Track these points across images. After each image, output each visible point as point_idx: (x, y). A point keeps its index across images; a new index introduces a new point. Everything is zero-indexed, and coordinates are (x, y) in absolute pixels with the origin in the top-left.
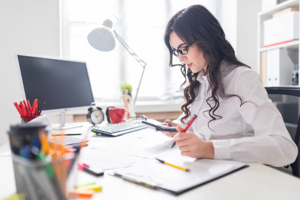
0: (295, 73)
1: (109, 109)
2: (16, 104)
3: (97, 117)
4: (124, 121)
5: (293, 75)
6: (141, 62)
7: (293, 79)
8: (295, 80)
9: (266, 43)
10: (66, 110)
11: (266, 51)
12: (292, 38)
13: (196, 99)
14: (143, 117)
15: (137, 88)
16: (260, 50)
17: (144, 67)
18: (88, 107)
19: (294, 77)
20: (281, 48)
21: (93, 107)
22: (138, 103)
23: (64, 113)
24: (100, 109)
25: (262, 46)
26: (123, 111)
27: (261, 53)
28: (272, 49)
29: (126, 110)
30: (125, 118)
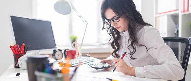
0: (176, 30)
1: (67, 50)
2: (11, 46)
3: (59, 55)
4: (76, 58)
5: (175, 31)
6: (85, 22)
7: (175, 34)
8: (176, 34)
9: (159, 12)
10: (39, 51)
11: (159, 17)
12: (175, 9)
13: (121, 47)
14: (87, 55)
15: (83, 38)
16: (155, 16)
17: (87, 25)
18: (53, 49)
19: (176, 32)
20: (168, 15)
21: (56, 49)
22: (83, 47)
23: (38, 52)
24: (60, 50)
25: (157, 13)
26: (75, 52)
27: (156, 17)
28: (163, 16)
29: (77, 51)
30: (76, 56)
